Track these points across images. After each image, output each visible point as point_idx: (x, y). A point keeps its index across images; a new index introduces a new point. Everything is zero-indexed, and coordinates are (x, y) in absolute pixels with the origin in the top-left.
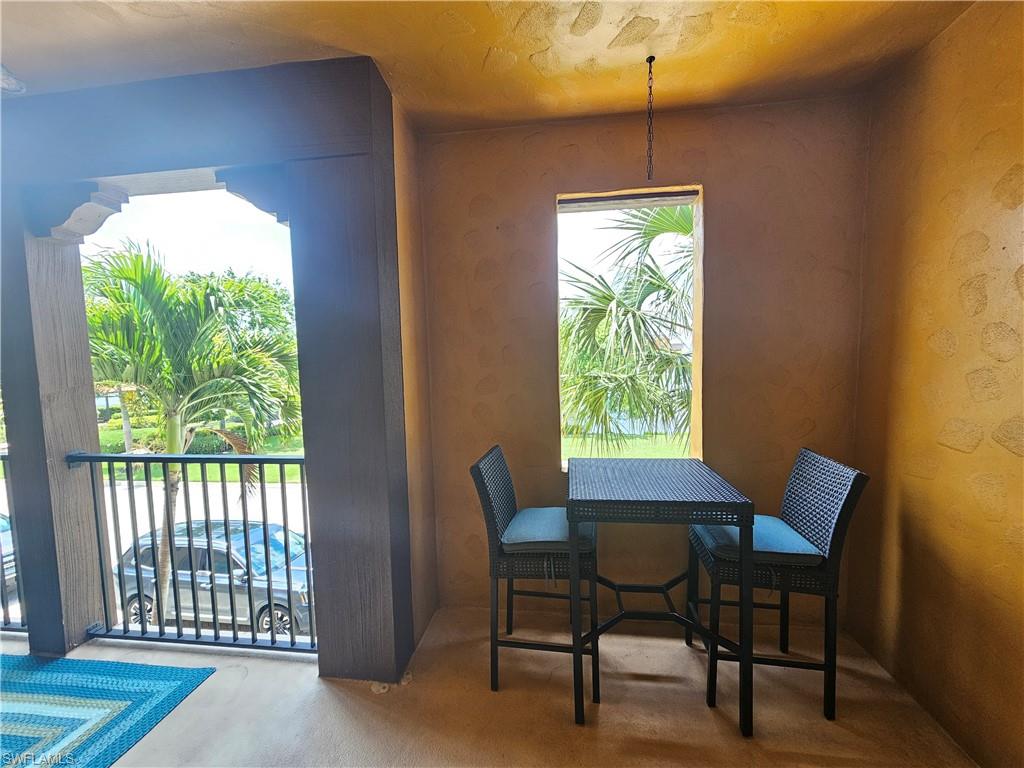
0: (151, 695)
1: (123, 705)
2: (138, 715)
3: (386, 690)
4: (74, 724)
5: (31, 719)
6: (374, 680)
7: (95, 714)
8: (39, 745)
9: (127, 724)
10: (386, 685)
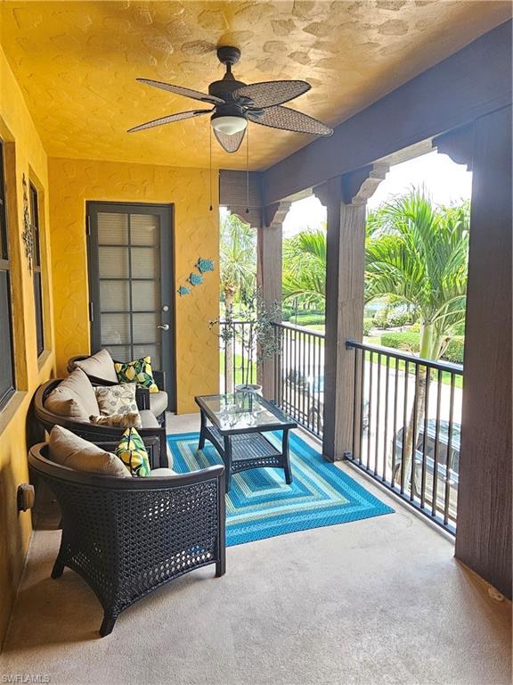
0: (360, 504)
1: (347, 501)
2: (351, 510)
3: (500, 599)
4: (327, 497)
5: (313, 484)
6: (494, 586)
7: (335, 498)
8: (313, 497)
9: (344, 511)
10: (501, 595)
